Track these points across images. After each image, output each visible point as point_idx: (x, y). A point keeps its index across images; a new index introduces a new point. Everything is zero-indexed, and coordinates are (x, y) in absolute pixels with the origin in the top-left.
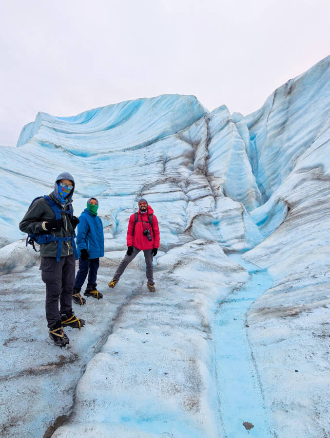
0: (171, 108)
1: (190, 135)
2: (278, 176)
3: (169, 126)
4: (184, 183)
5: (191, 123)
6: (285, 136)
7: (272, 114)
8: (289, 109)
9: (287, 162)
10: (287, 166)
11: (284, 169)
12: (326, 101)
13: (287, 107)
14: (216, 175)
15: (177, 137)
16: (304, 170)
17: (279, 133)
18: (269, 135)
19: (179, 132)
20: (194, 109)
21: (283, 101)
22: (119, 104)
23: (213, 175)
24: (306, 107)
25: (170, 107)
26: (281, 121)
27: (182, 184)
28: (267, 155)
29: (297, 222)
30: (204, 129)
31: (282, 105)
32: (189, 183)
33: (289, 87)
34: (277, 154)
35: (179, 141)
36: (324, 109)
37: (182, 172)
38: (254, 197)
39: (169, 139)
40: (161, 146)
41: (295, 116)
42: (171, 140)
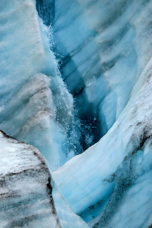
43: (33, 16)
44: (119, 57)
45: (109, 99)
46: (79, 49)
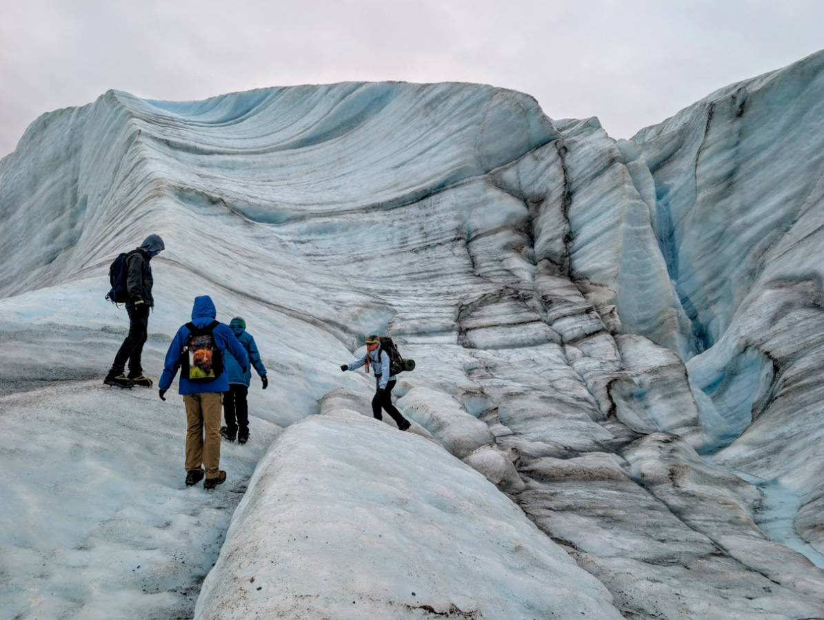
0: (475, 117)
1: (519, 178)
2: (722, 283)
3: (471, 157)
4: (539, 300)
5: (521, 152)
6: (735, 201)
7: (705, 154)
8: (739, 146)
9: (744, 257)
10: (743, 266)
11: (737, 272)
12: (814, 141)
13: (735, 143)
14: (593, 279)
15: (488, 182)
16: (782, 282)
17: (722, 195)
18: (701, 196)
19: (492, 172)
20: (531, 124)
21: (726, 129)
22: (330, 87)
23: (587, 278)
24: (774, 147)
25: (474, 113)
26: (724, 171)
27: (535, 302)
28: (699, 238)
29: (802, 399)
30: (554, 170)
31: (726, 137)
32: (550, 302)
33: (738, 103)
34: (720, 237)
35: (493, 193)
36: (809, 157)
37: (515, 269)
38: (675, 328)
39: (471, 186)
40: (454, 202)
41: (753, 163)
42: (475, 188)
43: (665, 275)
44: (720, 297)
45: (714, 322)
46: (694, 293)
